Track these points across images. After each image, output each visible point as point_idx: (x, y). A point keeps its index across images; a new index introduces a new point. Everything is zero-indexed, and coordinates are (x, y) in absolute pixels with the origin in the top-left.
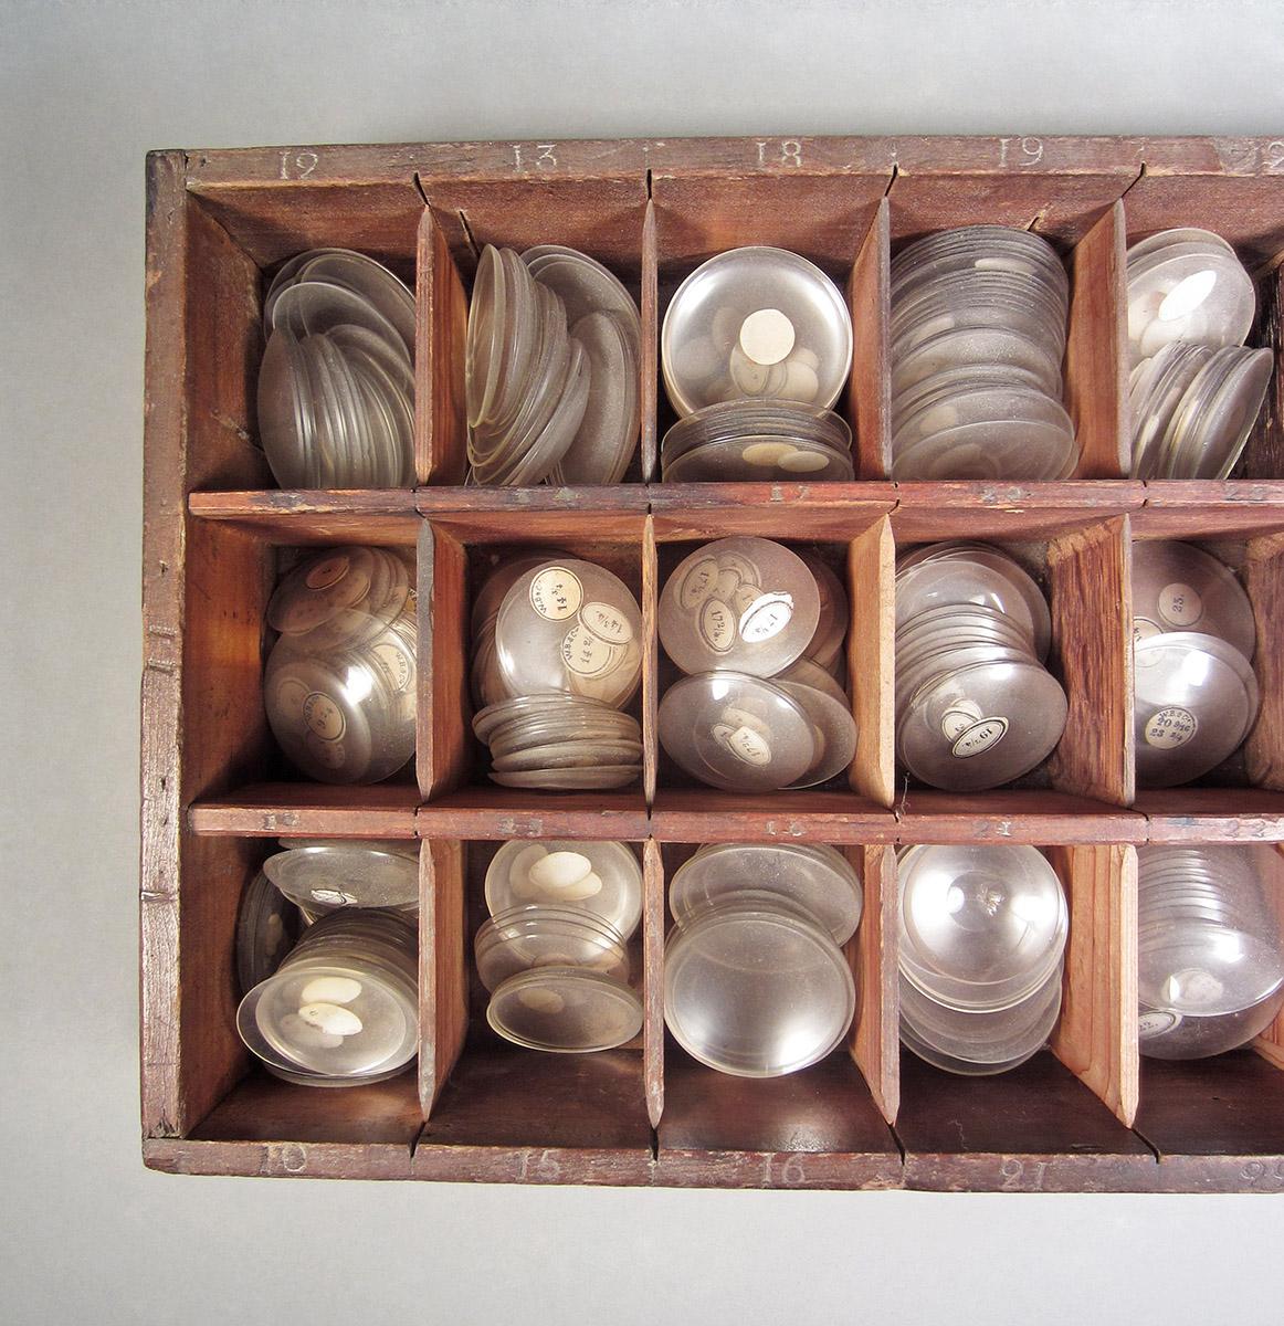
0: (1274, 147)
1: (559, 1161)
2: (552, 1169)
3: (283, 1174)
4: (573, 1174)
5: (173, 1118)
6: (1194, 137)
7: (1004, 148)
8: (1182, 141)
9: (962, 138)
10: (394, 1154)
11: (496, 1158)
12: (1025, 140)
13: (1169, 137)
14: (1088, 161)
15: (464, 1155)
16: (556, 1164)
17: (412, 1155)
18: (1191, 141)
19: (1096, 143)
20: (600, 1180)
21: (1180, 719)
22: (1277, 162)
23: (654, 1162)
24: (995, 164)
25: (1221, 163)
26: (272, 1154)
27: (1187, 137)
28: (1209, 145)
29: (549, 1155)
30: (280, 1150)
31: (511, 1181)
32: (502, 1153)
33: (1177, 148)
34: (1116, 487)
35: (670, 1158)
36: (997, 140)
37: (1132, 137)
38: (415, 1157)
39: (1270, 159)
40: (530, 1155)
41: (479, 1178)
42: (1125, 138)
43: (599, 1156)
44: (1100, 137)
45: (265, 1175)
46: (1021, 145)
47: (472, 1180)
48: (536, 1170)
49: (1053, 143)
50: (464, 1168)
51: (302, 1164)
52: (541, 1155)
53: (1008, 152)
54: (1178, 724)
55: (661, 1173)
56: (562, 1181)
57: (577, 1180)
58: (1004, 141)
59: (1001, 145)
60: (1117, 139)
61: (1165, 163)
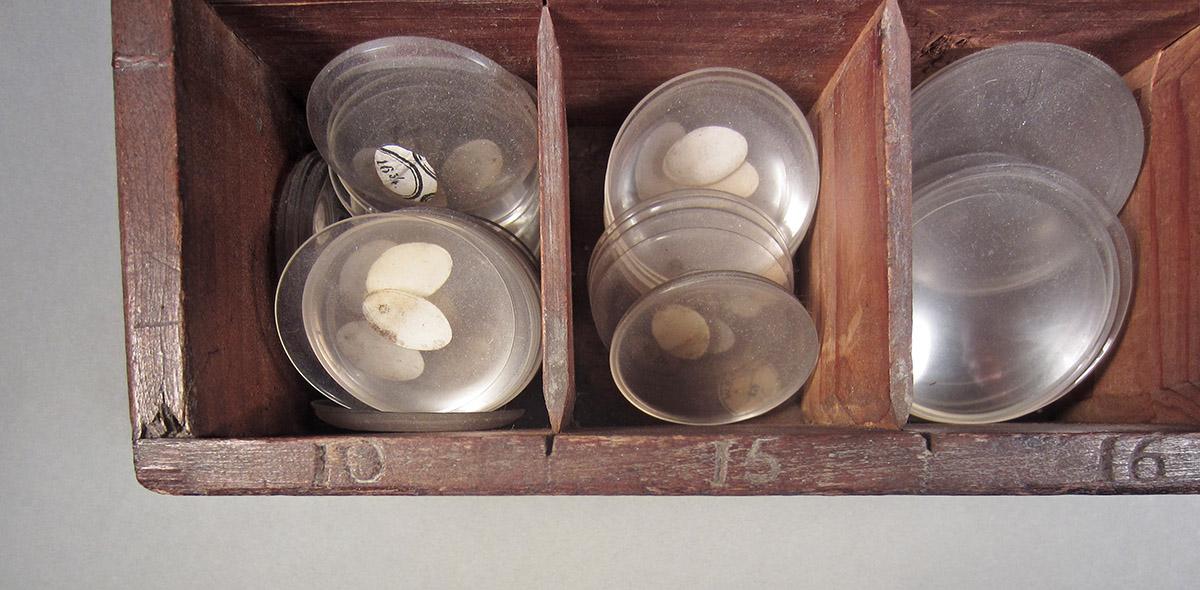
1: (778, 455)
2: (766, 468)
3: (350, 490)
4: (801, 474)
5: (177, 405)
10: (519, 451)
11: (680, 452)
15: (629, 448)
16: (772, 461)
17: (549, 452)
20: (843, 484)
23: (927, 452)
26: (331, 457)
29: (764, 444)
30: (343, 450)
31: (704, 490)
32: (691, 444)
35: (954, 445)
38: (553, 454)
40: (734, 447)
41: (653, 484)
43: (843, 445)
45: (325, 492)
47: (642, 490)
48: (743, 470)
50: (631, 470)
51: (378, 471)
52: (749, 445)
55: (938, 469)
56: (784, 488)
57: (810, 484)
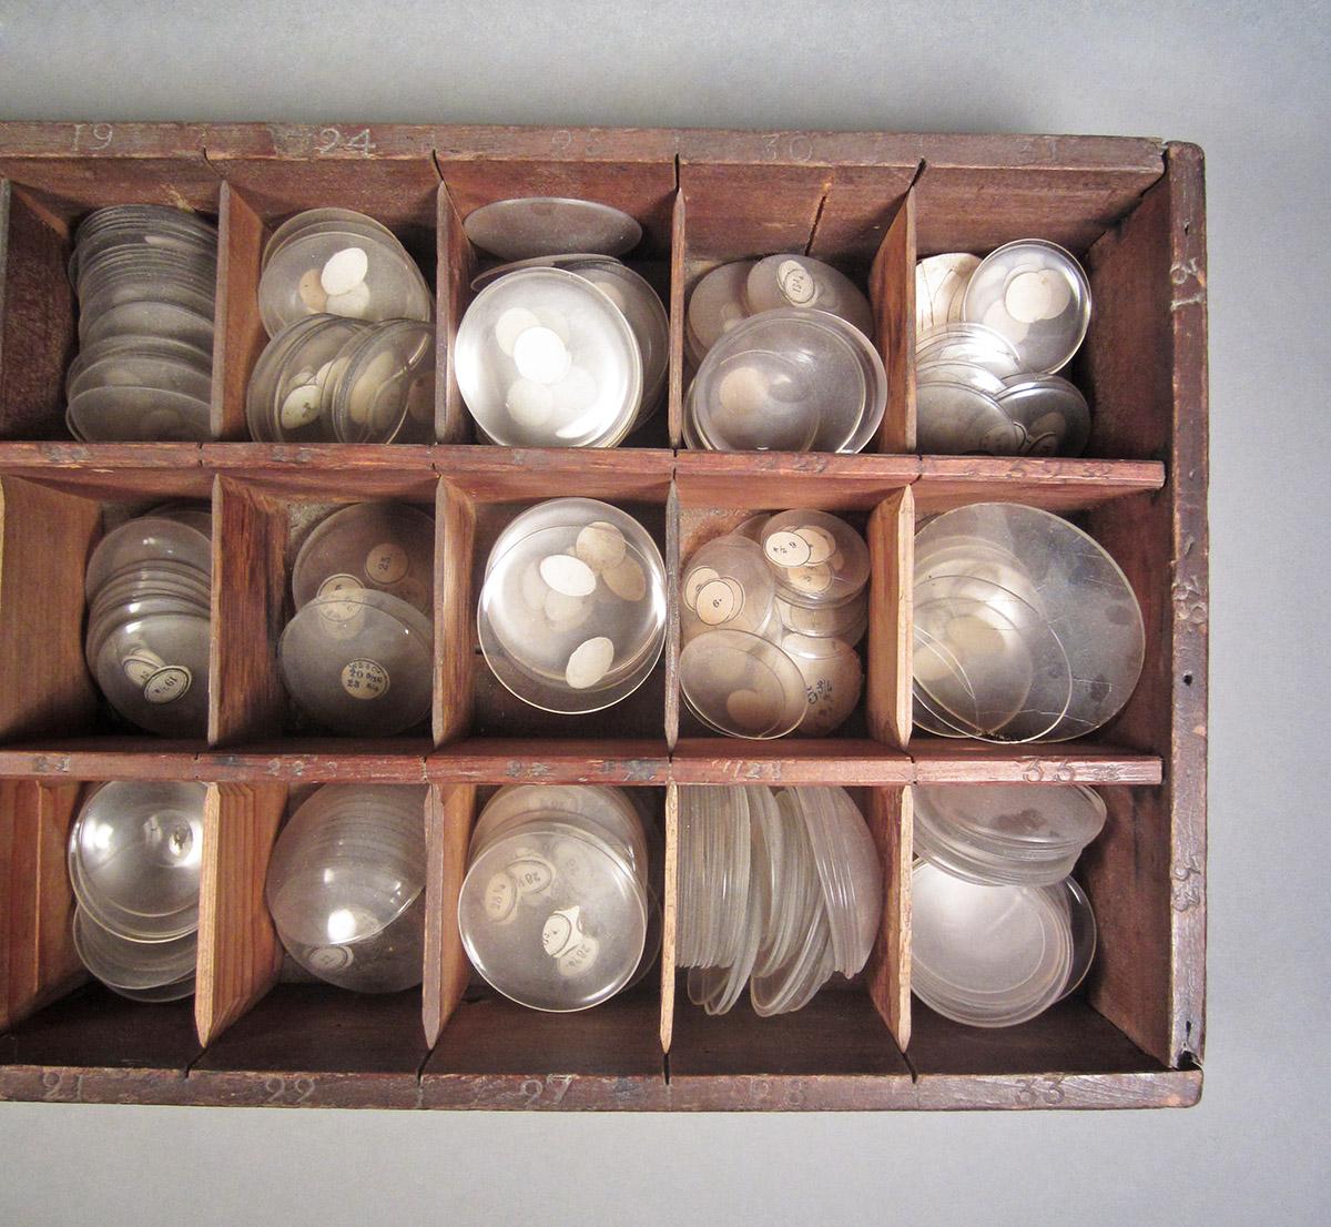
0: (326, 134)
6: (253, 124)
7: (78, 133)
8: (240, 127)
9: (40, 123)
12: (97, 126)
13: (229, 124)
14: (153, 145)
18: (248, 128)
19: (161, 129)
21: (369, 671)
22: (328, 148)
24: (67, 148)
25: (275, 148)
27: (247, 124)
28: (265, 131)
33: (236, 134)
34: (173, 449)
36: (71, 126)
37: (197, 124)
39: (321, 145)
42: (189, 124)
44: (166, 123)
46: (93, 130)
49: (122, 129)
53: (81, 137)
54: (369, 675)
58: (78, 127)
59: (75, 130)
60: (180, 125)
61: (223, 149)
